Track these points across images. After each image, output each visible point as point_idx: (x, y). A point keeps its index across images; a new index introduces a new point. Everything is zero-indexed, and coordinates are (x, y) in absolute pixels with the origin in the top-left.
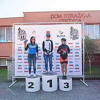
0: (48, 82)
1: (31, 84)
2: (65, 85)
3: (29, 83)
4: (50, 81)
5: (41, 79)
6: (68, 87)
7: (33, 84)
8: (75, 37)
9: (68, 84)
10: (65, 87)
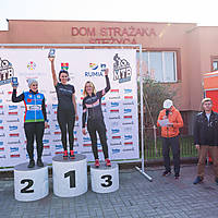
0: (66, 176)
1: (27, 184)
3: (23, 182)
4: (71, 174)
5: (50, 171)
6: (110, 184)
7: (31, 183)
9: (110, 177)
10: (103, 185)
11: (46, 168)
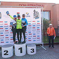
1: (6, 52)
2: (31, 51)
3: (5, 51)
7: (7, 52)
11: (12, 46)
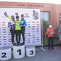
0: (18, 51)
1: (4, 54)
4: (20, 51)
5: (12, 49)
8: (36, 18)
10: (30, 54)
11: (11, 48)
